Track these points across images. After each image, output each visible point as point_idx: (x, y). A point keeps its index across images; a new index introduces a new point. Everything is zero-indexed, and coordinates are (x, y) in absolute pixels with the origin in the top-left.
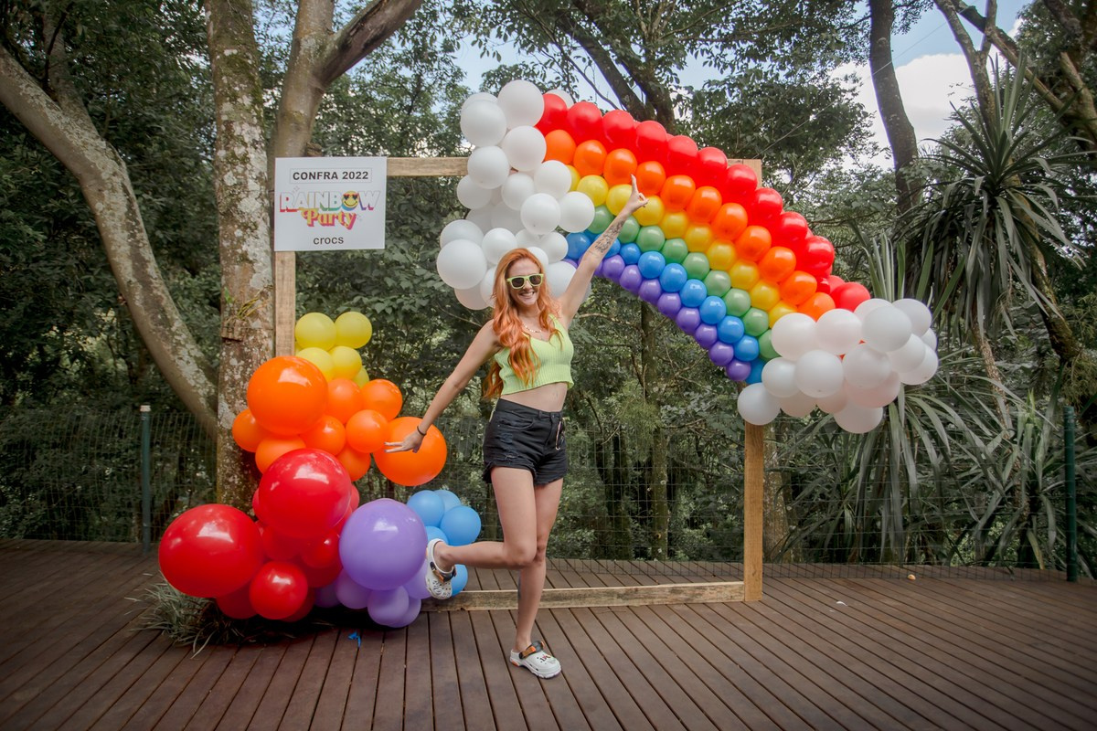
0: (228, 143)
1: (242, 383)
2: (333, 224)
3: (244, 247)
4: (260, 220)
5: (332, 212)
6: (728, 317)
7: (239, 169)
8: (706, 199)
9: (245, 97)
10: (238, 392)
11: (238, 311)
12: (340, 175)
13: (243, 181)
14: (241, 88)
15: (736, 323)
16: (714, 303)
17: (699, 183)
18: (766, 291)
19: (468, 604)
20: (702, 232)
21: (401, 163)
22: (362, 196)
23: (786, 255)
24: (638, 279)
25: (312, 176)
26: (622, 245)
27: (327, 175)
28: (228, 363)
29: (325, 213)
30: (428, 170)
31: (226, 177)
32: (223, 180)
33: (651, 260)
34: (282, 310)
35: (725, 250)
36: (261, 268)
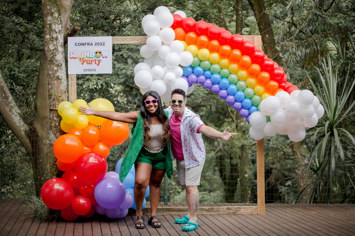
0: (50, 33)
1: (59, 127)
2: (91, 64)
3: (58, 74)
4: (63, 62)
5: (91, 59)
6: (246, 99)
7: (55, 43)
8: (235, 54)
9: (56, 13)
10: (57, 130)
11: (57, 99)
12: (94, 44)
13: (56, 47)
14: (54, 10)
15: (249, 101)
16: (240, 93)
17: (233, 48)
18: (260, 88)
19: (145, 212)
20: (234, 66)
21: (118, 39)
22: (102, 52)
23: (266, 75)
24: (211, 85)
25: (83, 44)
26: (204, 71)
27: (88, 44)
28: (53, 119)
29: (88, 59)
30: (128, 41)
31: (50, 46)
32: (49, 47)
33: (216, 78)
34: (72, 97)
35: (243, 73)
36: (64, 82)
